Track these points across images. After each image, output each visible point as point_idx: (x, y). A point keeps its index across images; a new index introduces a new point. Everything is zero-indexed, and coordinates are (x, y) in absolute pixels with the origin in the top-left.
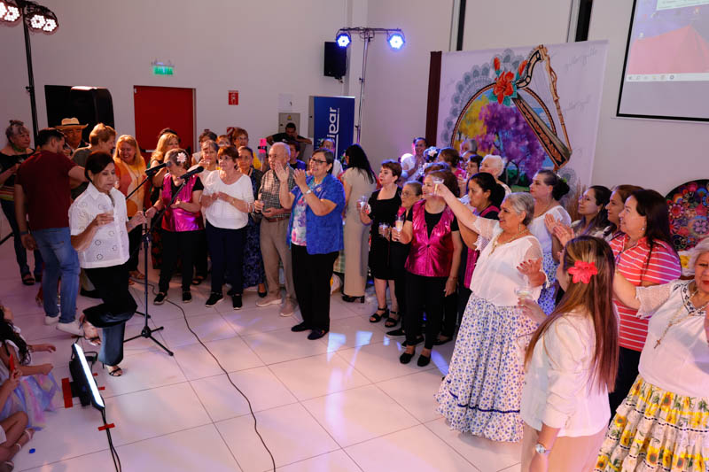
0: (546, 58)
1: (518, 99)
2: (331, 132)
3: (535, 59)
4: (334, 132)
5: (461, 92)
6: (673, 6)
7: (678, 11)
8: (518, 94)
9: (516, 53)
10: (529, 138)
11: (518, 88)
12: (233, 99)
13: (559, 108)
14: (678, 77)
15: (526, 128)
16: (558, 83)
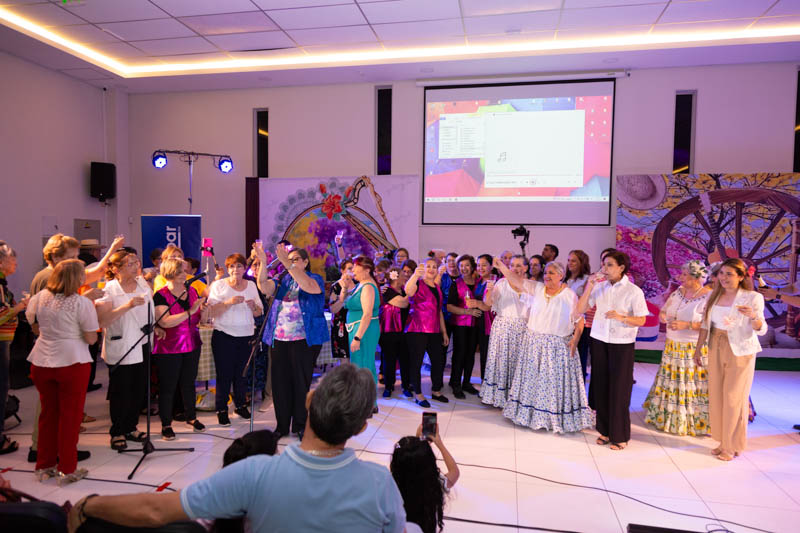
0: (370, 185)
1: (348, 215)
3: (360, 185)
5: (286, 211)
6: (449, 157)
7: (453, 160)
8: (347, 211)
11: (346, 207)
13: (386, 220)
14: (461, 199)
15: (358, 237)
16: (383, 203)
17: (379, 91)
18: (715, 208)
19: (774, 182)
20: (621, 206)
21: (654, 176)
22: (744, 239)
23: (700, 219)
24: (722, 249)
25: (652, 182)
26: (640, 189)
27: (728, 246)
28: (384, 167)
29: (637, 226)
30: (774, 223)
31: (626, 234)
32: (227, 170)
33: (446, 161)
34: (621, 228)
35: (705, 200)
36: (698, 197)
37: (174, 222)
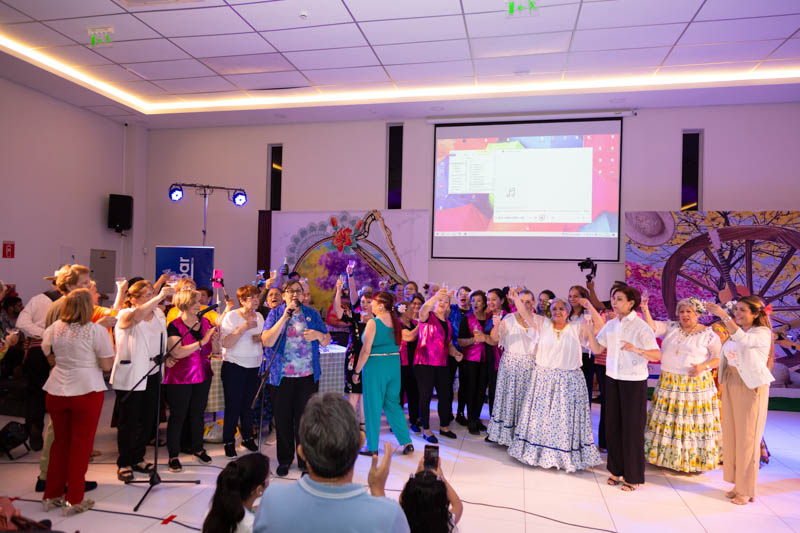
0: (380, 219)
1: (358, 248)
3: (370, 219)
5: (297, 243)
6: (459, 192)
7: (463, 196)
8: (357, 244)
9: (352, 215)
10: (371, 276)
11: (357, 240)
12: (8, 250)
13: (395, 254)
14: (470, 234)
15: (368, 269)
16: (393, 236)
17: (391, 128)
18: (724, 245)
19: (783, 220)
20: (629, 243)
21: (663, 213)
22: (755, 277)
23: (710, 256)
24: (733, 287)
25: (661, 219)
26: (648, 225)
27: (738, 283)
28: (394, 201)
29: (647, 262)
30: (785, 261)
31: (636, 270)
32: (241, 203)
33: (455, 196)
34: (630, 264)
35: (714, 236)
36: (707, 234)
37: (187, 253)
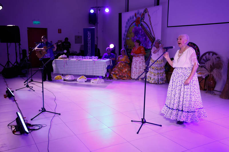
0: (147, 12)
1: (142, 25)
2: (88, 39)
4: (90, 39)
5: (127, 24)
8: (142, 24)
9: (140, 12)
10: (145, 36)
11: (141, 21)
12: (60, 31)
15: (144, 33)
16: (151, 19)
